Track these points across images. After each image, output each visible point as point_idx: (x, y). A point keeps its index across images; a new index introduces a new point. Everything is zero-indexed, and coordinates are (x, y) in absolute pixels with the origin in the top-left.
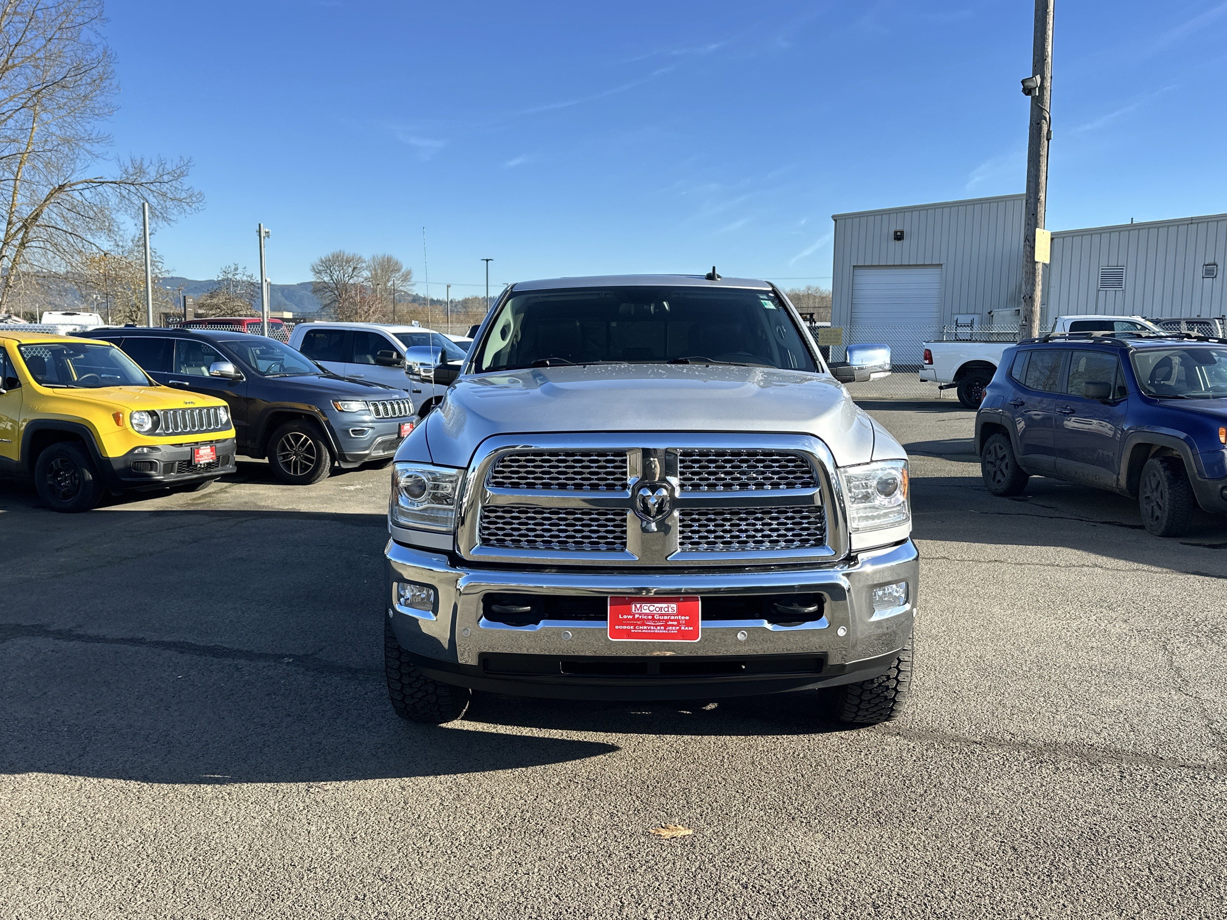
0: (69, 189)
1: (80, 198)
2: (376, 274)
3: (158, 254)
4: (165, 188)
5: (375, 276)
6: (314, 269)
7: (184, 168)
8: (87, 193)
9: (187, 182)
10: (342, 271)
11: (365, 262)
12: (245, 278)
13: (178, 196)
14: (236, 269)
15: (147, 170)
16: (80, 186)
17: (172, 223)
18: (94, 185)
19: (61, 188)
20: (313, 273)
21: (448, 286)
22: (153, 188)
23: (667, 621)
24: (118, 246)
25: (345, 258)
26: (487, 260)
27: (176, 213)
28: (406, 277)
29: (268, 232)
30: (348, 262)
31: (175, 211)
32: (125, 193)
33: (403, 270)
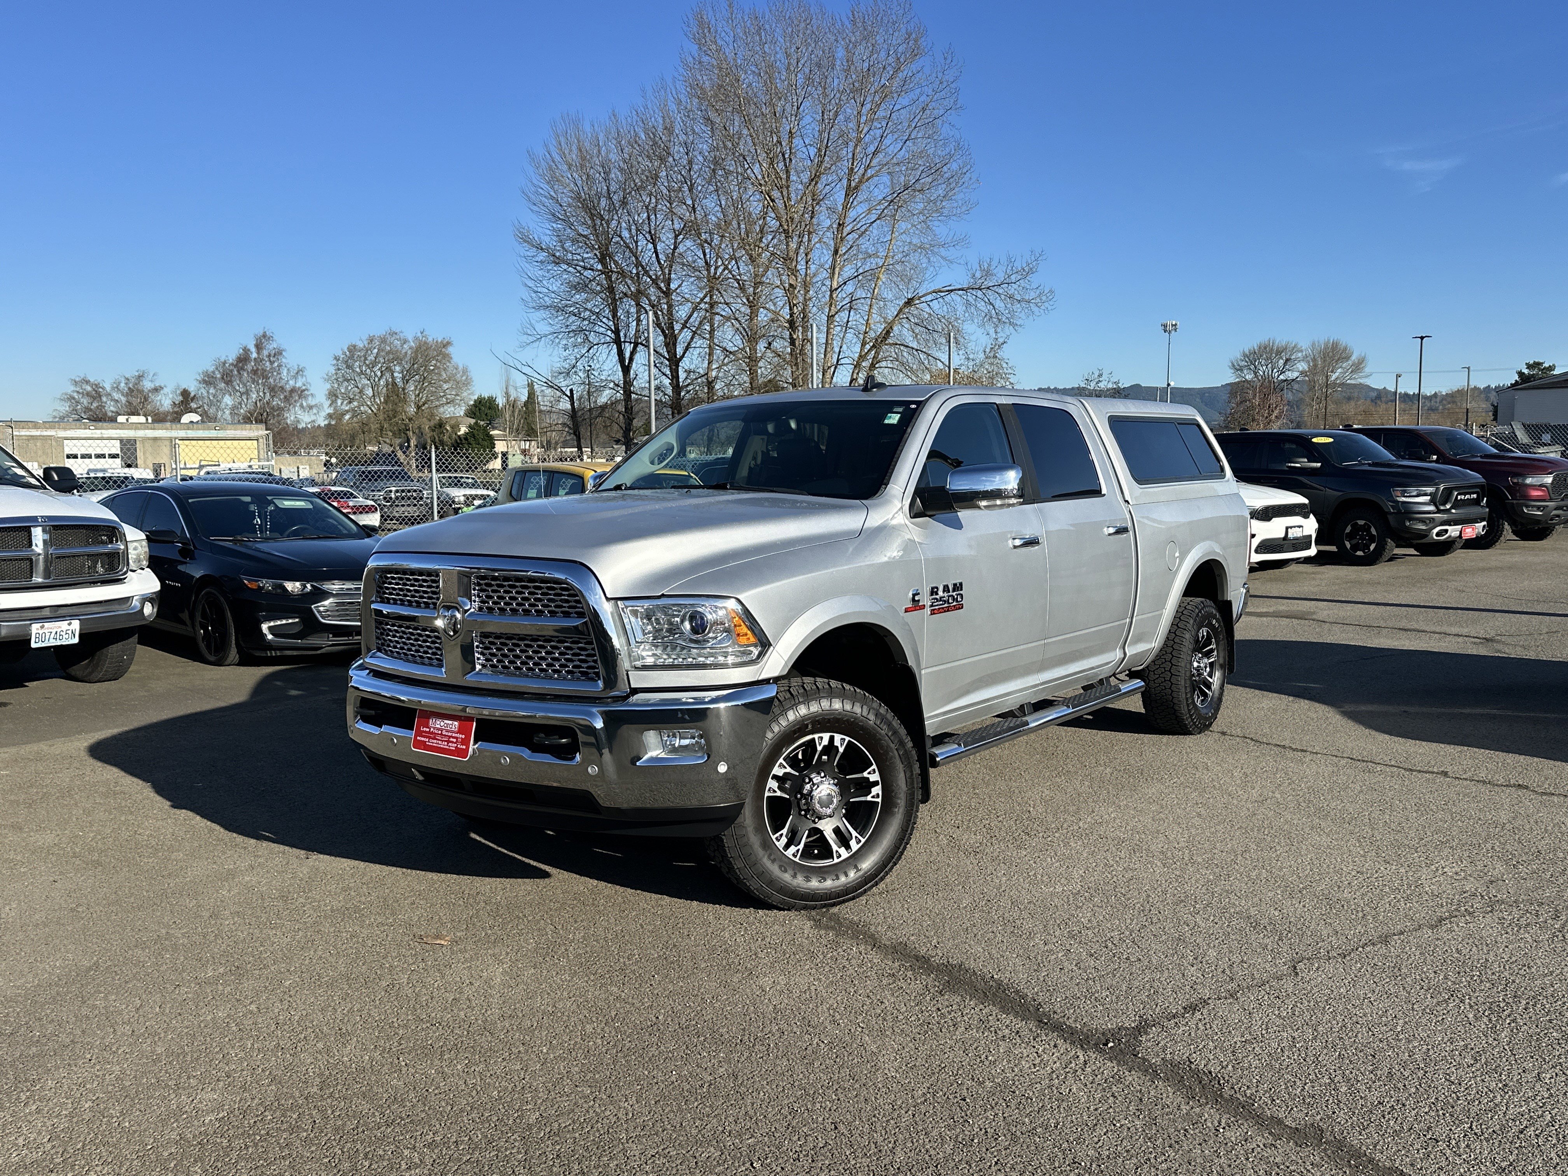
0: (917, 302)
1: (927, 310)
2: (1315, 366)
3: (1010, 365)
4: (1012, 290)
5: (1314, 370)
6: (1234, 366)
7: (1034, 264)
8: (935, 304)
9: (1035, 280)
10: (1270, 365)
11: (1302, 351)
12: (1110, 386)
13: (1027, 298)
14: (1100, 375)
15: (995, 271)
16: (929, 298)
17: (1019, 329)
18: (942, 294)
19: (909, 302)
20: (1232, 371)
21: (1398, 376)
22: (1001, 291)
23: (450, 737)
24: (968, 359)
25: (1275, 348)
26: (1422, 338)
27: (1024, 317)
28: (1358, 367)
29: (1176, 325)
30: (1279, 353)
31: (1023, 315)
32: (971, 299)
33: (1354, 358)
